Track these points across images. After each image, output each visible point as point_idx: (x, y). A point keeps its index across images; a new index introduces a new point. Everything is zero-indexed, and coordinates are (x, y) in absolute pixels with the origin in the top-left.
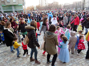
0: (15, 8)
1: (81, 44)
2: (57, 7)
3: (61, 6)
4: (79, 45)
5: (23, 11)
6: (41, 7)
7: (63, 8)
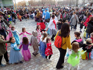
0: (4, 3)
1: (49, 49)
2: (51, 3)
3: (55, 2)
4: (47, 51)
5: (13, 6)
6: (34, 2)
7: (57, 4)
